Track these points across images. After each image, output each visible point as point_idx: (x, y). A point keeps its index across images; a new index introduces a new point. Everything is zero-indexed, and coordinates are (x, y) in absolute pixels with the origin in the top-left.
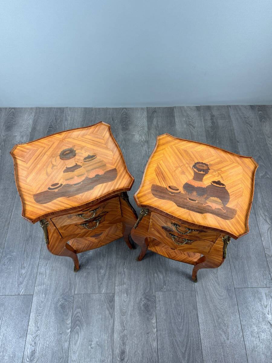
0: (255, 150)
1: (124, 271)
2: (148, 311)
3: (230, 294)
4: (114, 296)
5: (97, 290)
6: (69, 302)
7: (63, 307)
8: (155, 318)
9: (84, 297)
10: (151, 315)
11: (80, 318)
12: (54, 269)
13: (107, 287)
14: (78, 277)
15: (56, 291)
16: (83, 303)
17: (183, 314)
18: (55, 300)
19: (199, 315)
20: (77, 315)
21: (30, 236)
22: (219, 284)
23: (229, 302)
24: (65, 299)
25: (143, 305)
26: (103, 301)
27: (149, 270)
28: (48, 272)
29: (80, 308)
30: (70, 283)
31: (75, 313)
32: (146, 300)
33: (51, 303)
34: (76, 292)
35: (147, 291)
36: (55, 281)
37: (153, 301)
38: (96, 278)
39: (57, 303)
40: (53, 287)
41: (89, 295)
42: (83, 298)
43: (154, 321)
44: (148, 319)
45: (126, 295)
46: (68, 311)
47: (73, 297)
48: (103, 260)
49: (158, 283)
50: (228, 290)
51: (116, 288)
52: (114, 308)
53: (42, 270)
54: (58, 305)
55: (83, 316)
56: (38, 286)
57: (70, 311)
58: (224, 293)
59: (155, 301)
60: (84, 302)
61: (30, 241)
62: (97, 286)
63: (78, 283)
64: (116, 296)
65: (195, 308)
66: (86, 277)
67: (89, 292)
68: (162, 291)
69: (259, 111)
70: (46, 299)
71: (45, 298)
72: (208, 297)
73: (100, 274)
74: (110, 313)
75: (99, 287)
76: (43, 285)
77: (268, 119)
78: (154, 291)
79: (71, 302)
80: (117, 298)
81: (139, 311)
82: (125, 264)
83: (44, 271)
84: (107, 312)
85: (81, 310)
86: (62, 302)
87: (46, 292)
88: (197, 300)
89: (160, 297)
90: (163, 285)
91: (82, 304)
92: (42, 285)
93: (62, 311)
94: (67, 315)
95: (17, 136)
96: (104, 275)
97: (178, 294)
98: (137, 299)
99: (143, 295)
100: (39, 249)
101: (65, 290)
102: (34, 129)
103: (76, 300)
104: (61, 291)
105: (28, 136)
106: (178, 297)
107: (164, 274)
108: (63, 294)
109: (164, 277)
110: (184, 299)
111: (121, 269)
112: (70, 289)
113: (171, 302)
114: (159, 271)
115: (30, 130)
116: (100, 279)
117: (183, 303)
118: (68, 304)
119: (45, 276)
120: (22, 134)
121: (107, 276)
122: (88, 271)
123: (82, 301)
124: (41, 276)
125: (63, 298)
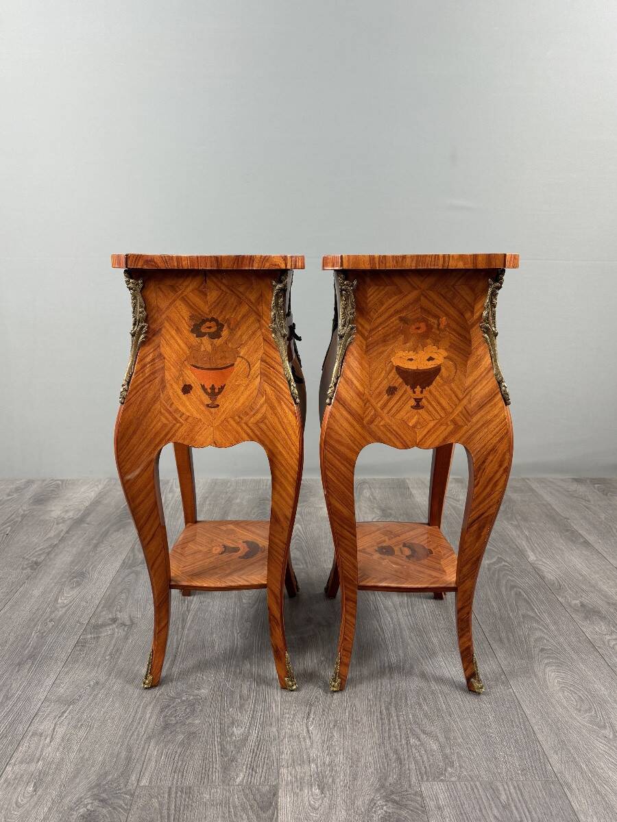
1: (308, 731)
4: (275, 793)
5: (216, 777)
6: (114, 808)
9: (169, 795)
12: (82, 725)
13: (253, 769)
14: (157, 743)
15: (75, 777)
16: (165, 812)
18: (66, 801)
21: (32, 657)
24: (102, 801)
25: (384, 819)
26: (235, 807)
27: (389, 729)
28: (61, 731)
30: (129, 759)
32: (390, 804)
33: (50, 809)
34: (144, 782)
35: (391, 780)
36: (80, 750)
37: (416, 808)
38: (218, 747)
39: (72, 809)
40: (69, 767)
41: (188, 791)
42: (166, 796)
45: (317, 791)
47: (132, 795)
48: (242, 706)
49: (425, 759)
51: (284, 771)
53: (45, 726)
54: (75, 817)
56: (21, 762)
59: (423, 809)
60: (169, 809)
61: (28, 666)
62: (218, 766)
63: (154, 759)
64: (281, 794)
66: (182, 744)
67: (190, 780)
68: (442, 781)
69: (594, 484)
70: (35, 798)
71: (32, 796)
73: (230, 737)
75: (225, 769)
76: (38, 762)
78: (413, 780)
79: (123, 809)
80: (285, 801)
82: (312, 715)
83: (51, 729)
86: (89, 807)
87: (39, 781)
88: (576, 806)
89: (441, 796)
90: (441, 764)
91: (161, 813)
92: (31, 761)
95: (56, 510)
96: (245, 740)
97: (501, 788)
98: (359, 803)
99: (378, 790)
100: (49, 682)
101: (106, 774)
102: (96, 502)
103: (141, 803)
104: (93, 777)
105: (80, 510)
106: (503, 797)
107: (442, 739)
108: (98, 785)
109: (442, 747)
110: (526, 803)
111: (299, 727)
112: (125, 774)
113: (481, 811)
114: (424, 732)
115: (87, 504)
116: (230, 748)
117: (527, 814)
118: (110, 812)
119: (48, 740)
120: (67, 508)
121: (252, 741)
122: (193, 729)
123: (161, 804)
124: (36, 739)
125: (95, 797)
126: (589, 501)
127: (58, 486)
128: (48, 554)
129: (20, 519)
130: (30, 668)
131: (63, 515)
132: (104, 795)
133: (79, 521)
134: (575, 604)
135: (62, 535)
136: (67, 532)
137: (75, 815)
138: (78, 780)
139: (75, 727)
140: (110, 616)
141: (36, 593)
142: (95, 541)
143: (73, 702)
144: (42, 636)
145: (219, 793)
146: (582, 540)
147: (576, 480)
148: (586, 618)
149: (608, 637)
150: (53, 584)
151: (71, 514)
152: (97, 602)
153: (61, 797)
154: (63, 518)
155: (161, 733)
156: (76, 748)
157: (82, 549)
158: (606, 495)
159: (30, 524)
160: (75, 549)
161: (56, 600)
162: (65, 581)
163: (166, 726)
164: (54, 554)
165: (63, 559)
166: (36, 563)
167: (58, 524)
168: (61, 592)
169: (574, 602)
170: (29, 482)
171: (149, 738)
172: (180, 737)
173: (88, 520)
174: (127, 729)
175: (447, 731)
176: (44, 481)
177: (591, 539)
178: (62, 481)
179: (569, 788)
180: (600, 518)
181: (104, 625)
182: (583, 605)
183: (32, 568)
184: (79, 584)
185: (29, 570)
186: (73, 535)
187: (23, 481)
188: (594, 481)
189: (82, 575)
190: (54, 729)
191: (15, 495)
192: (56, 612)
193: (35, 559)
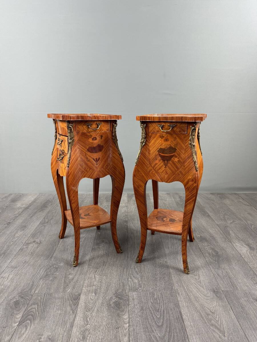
0: (220, 211)
1: (95, 276)
2: (119, 308)
3: (218, 295)
4: (80, 295)
5: (61, 290)
6: (25, 299)
7: (17, 303)
8: (127, 314)
9: (44, 296)
10: (123, 311)
11: (34, 313)
12: (18, 275)
13: (74, 288)
14: (43, 280)
15: (14, 290)
17: (162, 311)
18: (10, 297)
19: (183, 313)
20: (32, 310)
21: (4, 253)
22: (203, 287)
23: (217, 301)
24: (22, 297)
25: (114, 303)
26: (65, 299)
27: (123, 276)
28: (11, 276)
29: (37, 304)
30: (33, 285)
31: (29, 308)
32: (117, 298)
34: (36, 292)
35: (119, 291)
36: (16, 282)
37: (126, 299)
38: (63, 281)
39: (11, 300)
40: (12, 288)
41: (51, 295)
43: (126, 317)
44: (118, 315)
45: (94, 294)
46: (22, 307)
47: (32, 296)
48: (74, 269)
49: (132, 285)
50: (214, 292)
51: (84, 288)
52: (78, 305)
53: (6, 275)
55: (38, 311)
57: (24, 307)
58: (210, 294)
59: (128, 300)
60: (43, 300)
62: (62, 287)
63: (41, 285)
64: (82, 295)
65: (177, 305)
66: (52, 280)
67: (52, 291)
68: (136, 291)
69: (218, 195)
72: (192, 297)
73: (68, 278)
74: (72, 309)
75: (64, 288)
77: (227, 198)
78: (127, 291)
79: (28, 299)
80: (83, 297)
81: (108, 307)
82: (97, 272)
83: (8, 276)
84: (69, 308)
85: (38, 306)
86: (17, 299)
88: (179, 299)
89: (135, 296)
90: (137, 287)
91: (41, 301)
93: (14, 306)
94: (19, 310)
95: (19, 204)
96: (73, 279)
97: (155, 294)
98: (107, 298)
99: (114, 294)
100: (9, 261)
101: (24, 289)
102: (34, 201)
103: (34, 298)
104: (20, 291)
105: (27, 205)
106: (156, 296)
107: (139, 279)
108: (21, 293)
109: (139, 282)
110: (163, 298)
111: (92, 275)
112: (31, 289)
113: (147, 300)
114: (134, 277)
115: (30, 202)
116: (67, 281)
117: (162, 301)
118: (24, 301)
119: (6, 279)
120: (23, 204)
121: (75, 280)
122: (56, 276)
123: (41, 299)
124: (2, 279)
125: (20, 296)
126: (214, 201)
127: (21, 196)
128: (14, 219)
129: (5, 207)
130: (3, 257)
131: (21, 206)
132: (23, 296)
133: (27, 208)
134: (198, 237)
135: (20, 213)
136: (22, 212)
137: (12, 301)
138: (14, 291)
139: (16, 275)
140: (33, 240)
141: (8, 232)
142: (31, 215)
143: (16, 268)
144: (8, 247)
145: (61, 295)
146: (207, 215)
147: (212, 194)
148: (201, 241)
149: (206, 247)
150: (14, 230)
151: (24, 206)
152: (29, 236)
153: (8, 296)
154: (21, 207)
155: (44, 277)
156: (15, 282)
157: (26, 218)
158: (222, 199)
159: (9, 209)
160: (23, 218)
161: (15, 235)
162: (19, 229)
163: (47, 275)
164: (16, 220)
165: (19, 221)
166: (9, 223)
167: (19, 209)
168: (17, 232)
169: (198, 236)
170: (11, 194)
171: (41, 279)
172: (51, 278)
173: (30, 208)
174: (33, 276)
175: (142, 277)
176: (16, 194)
177: (210, 214)
178: (22, 194)
179: (179, 294)
180: (216, 207)
181: (30, 243)
182: (201, 237)
183: (8, 224)
184: (23, 230)
185: (6, 225)
186: (24, 213)
187: (8, 194)
188: (218, 194)
189: (25, 227)
190: (9, 276)
191: (5, 199)
192: (14, 239)
193: (9, 221)
